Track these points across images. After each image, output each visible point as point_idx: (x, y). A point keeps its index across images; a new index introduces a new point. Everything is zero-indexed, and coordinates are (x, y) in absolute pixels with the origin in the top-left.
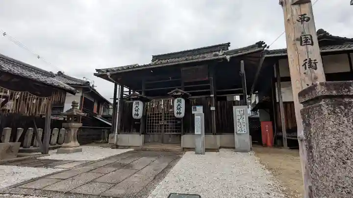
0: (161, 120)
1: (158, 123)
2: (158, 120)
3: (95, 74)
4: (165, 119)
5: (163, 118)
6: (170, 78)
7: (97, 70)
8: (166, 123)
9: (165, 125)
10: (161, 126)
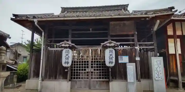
0: (88, 67)
1: (85, 70)
2: (85, 67)
3: (12, 19)
4: (92, 67)
5: (90, 66)
6: (91, 29)
7: (14, 15)
8: (92, 70)
9: (92, 72)
10: (88, 72)
